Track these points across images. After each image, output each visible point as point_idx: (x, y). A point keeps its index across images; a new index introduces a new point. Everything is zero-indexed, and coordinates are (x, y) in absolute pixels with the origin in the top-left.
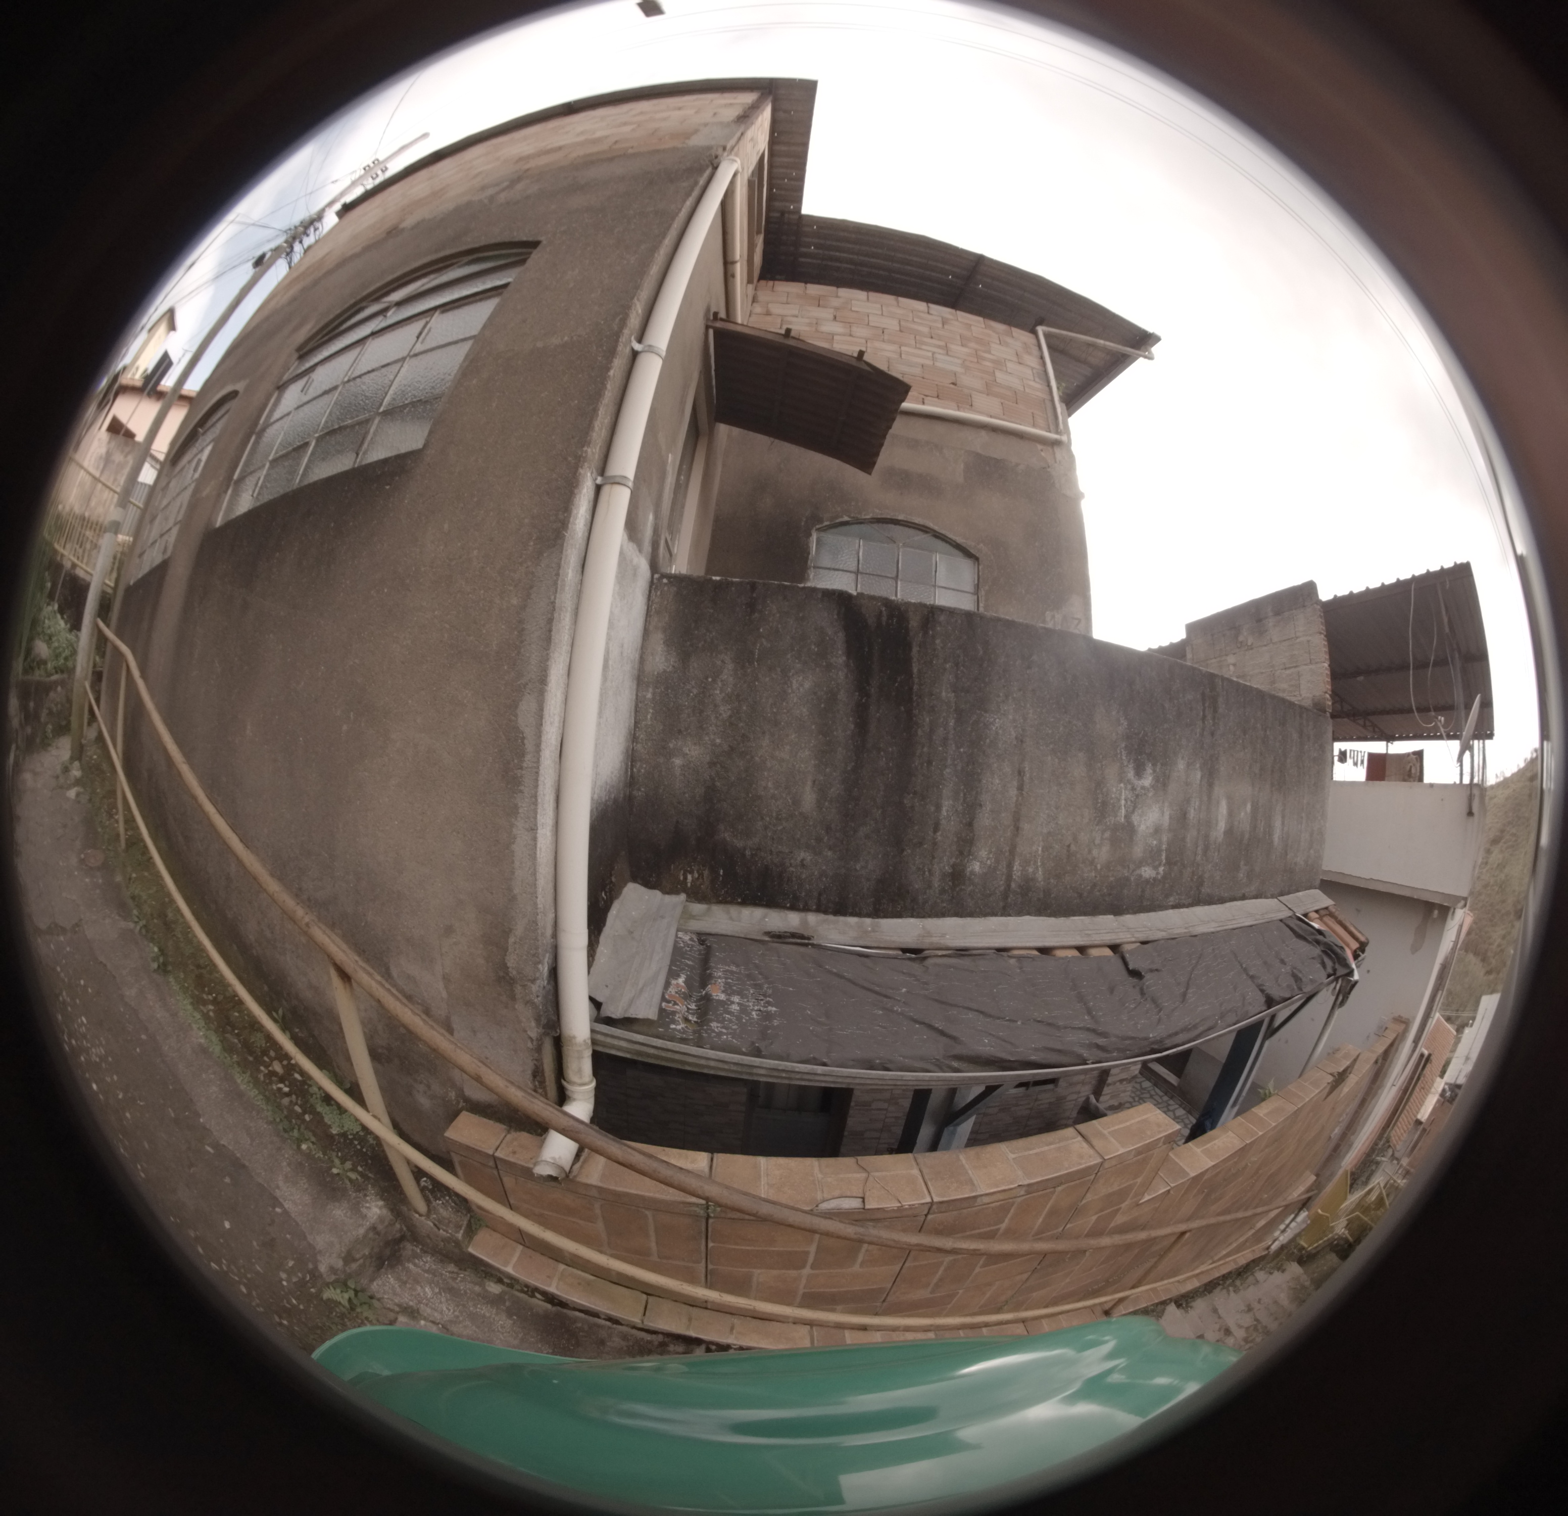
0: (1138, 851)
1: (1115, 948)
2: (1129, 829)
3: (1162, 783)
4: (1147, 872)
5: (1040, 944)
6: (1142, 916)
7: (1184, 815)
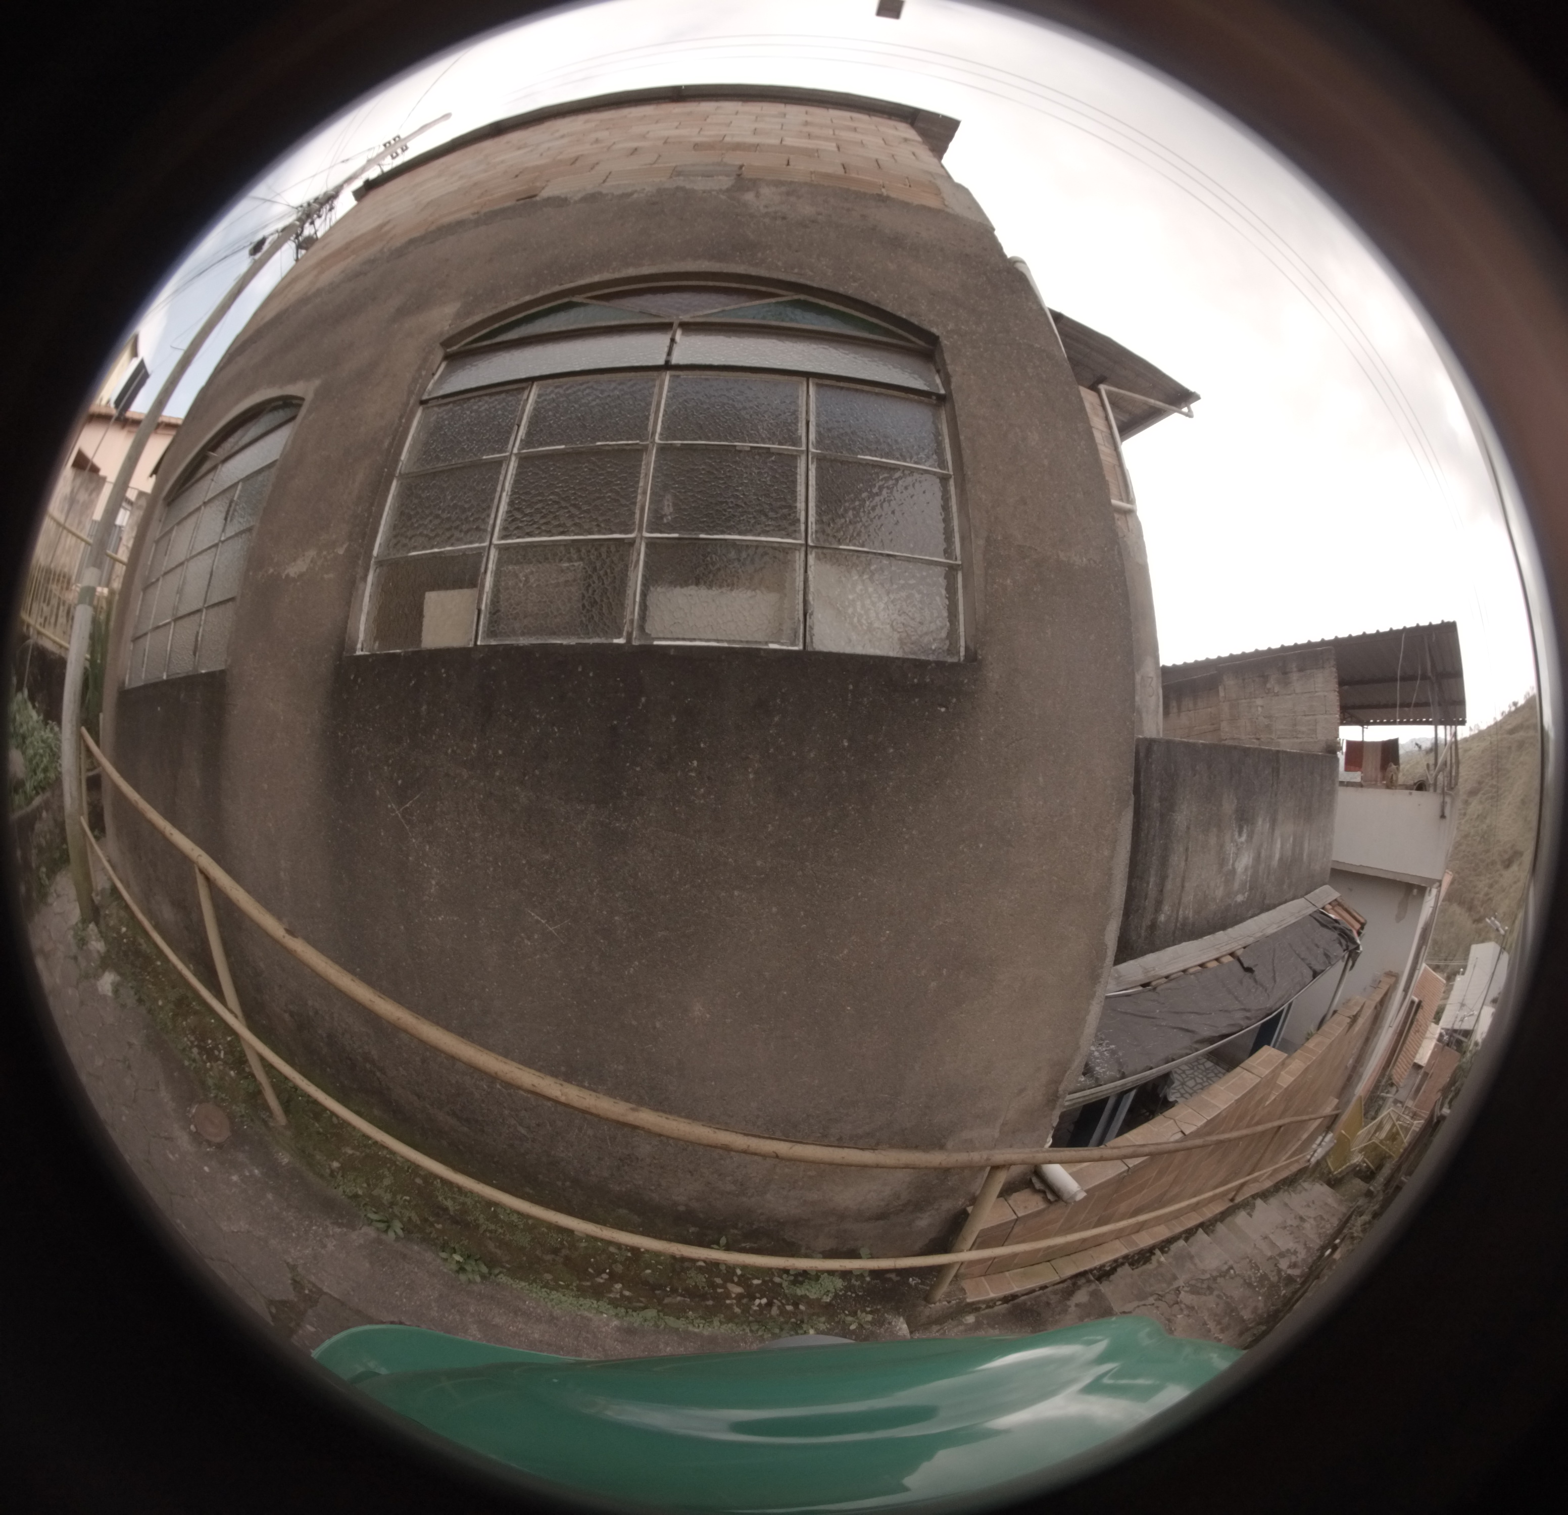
0: (1236, 885)
1: (1232, 954)
2: (1233, 871)
3: (1250, 836)
4: (1240, 898)
5: (1200, 962)
6: (1237, 927)
7: (1259, 854)
